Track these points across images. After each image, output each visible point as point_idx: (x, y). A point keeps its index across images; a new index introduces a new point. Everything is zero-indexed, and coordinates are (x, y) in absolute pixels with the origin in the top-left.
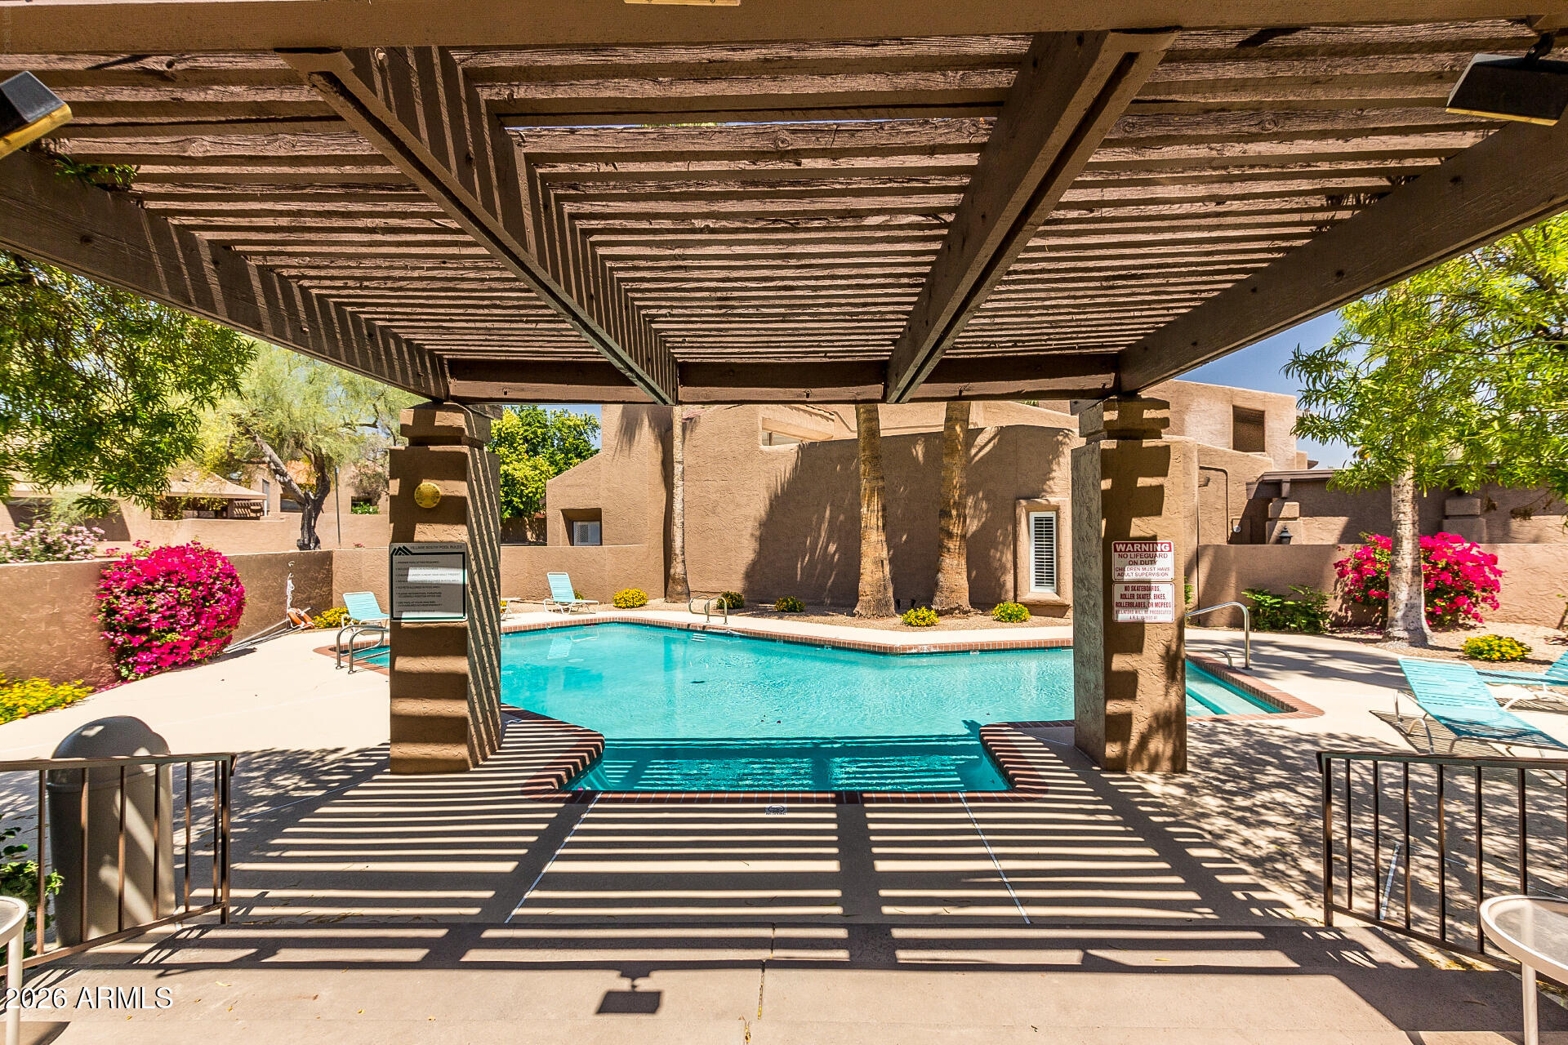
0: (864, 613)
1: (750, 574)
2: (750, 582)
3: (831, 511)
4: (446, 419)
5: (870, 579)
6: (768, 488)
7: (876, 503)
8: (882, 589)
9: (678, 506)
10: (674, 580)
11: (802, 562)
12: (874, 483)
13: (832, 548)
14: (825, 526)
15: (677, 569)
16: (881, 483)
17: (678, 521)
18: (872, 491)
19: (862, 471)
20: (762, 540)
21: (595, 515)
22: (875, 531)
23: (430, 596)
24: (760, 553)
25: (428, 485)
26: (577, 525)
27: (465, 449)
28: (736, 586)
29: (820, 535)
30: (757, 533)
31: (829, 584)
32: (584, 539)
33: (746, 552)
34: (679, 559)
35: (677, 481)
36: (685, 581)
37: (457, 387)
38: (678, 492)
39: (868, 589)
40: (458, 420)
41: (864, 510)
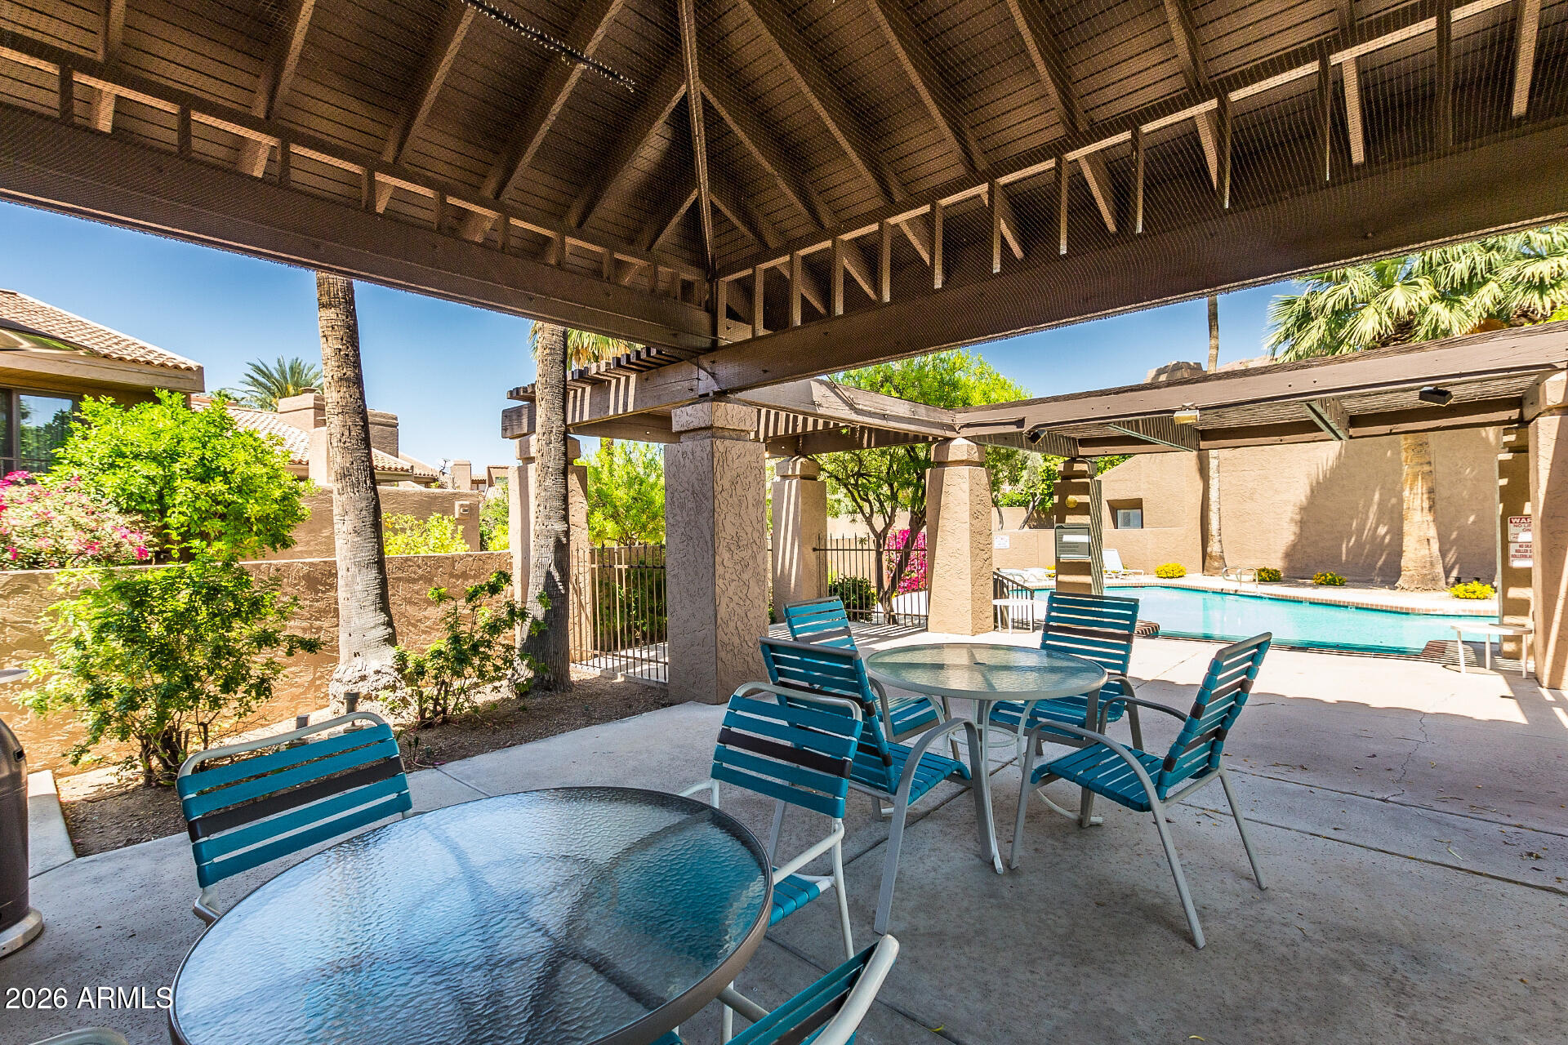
0: (1406, 586)
1: (1289, 555)
2: (1291, 561)
3: (1381, 495)
4: (1078, 467)
5: (1413, 556)
6: (1309, 475)
7: (1420, 487)
8: (1428, 565)
9: (1213, 495)
10: (1211, 557)
11: (1348, 542)
12: (1418, 468)
13: (1382, 530)
14: (1374, 508)
15: (1214, 548)
16: (1427, 468)
17: (1214, 507)
18: (1415, 476)
19: (1403, 458)
20: (1302, 524)
21: (1137, 504)
22: (1419, 512)
23: (1073, 547)
24: (1300, 536)
25: (1071, 498)
26: (1120, 513)
27: (1088, 480)
28: (1276, 563)
29: (1367, 517)
30: (1298, 517)
31: (1380, 563)
32: (1127, 523)
33: (1287, 535)
34: (1217, 538)
35: (1213, 473)
36: (1222, 558)
37: (1082, 451)
38: (1214, 484)
39: (1411, 565)
40: (1084, 467)
41: (1406, 493)
